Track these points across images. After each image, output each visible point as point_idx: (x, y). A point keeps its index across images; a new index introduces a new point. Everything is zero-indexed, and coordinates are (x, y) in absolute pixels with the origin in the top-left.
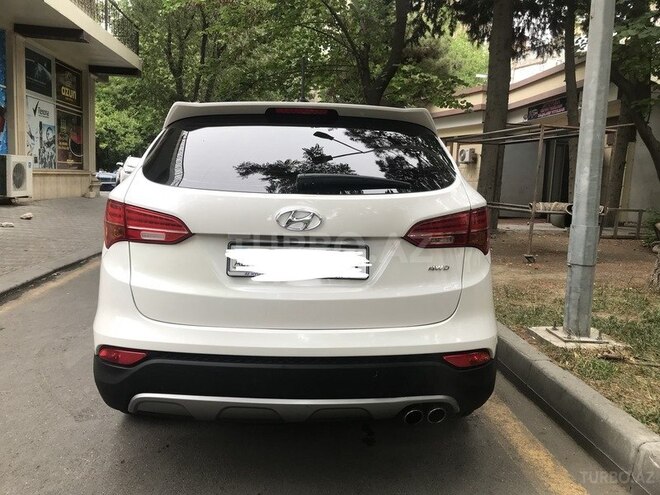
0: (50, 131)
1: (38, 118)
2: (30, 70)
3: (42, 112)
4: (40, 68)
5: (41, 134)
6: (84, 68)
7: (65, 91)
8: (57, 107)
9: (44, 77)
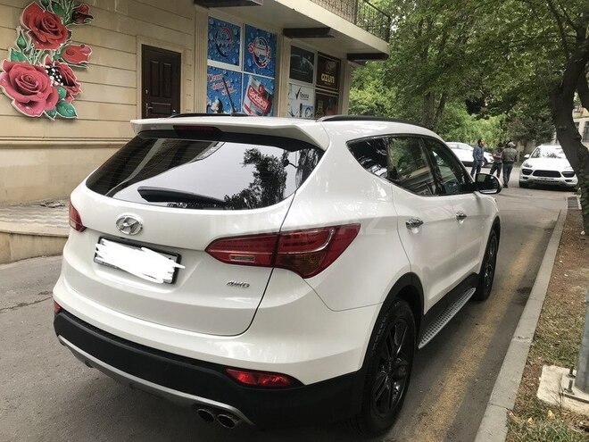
0: (308, 111)
1: (300, 101)
2: (294, 64)
3: (303, 96)
4: (304, 60)
5: (301, 113)
6: (343, 57)
7: (325, 78)
8: (316, 91)
9: (307, 67)
